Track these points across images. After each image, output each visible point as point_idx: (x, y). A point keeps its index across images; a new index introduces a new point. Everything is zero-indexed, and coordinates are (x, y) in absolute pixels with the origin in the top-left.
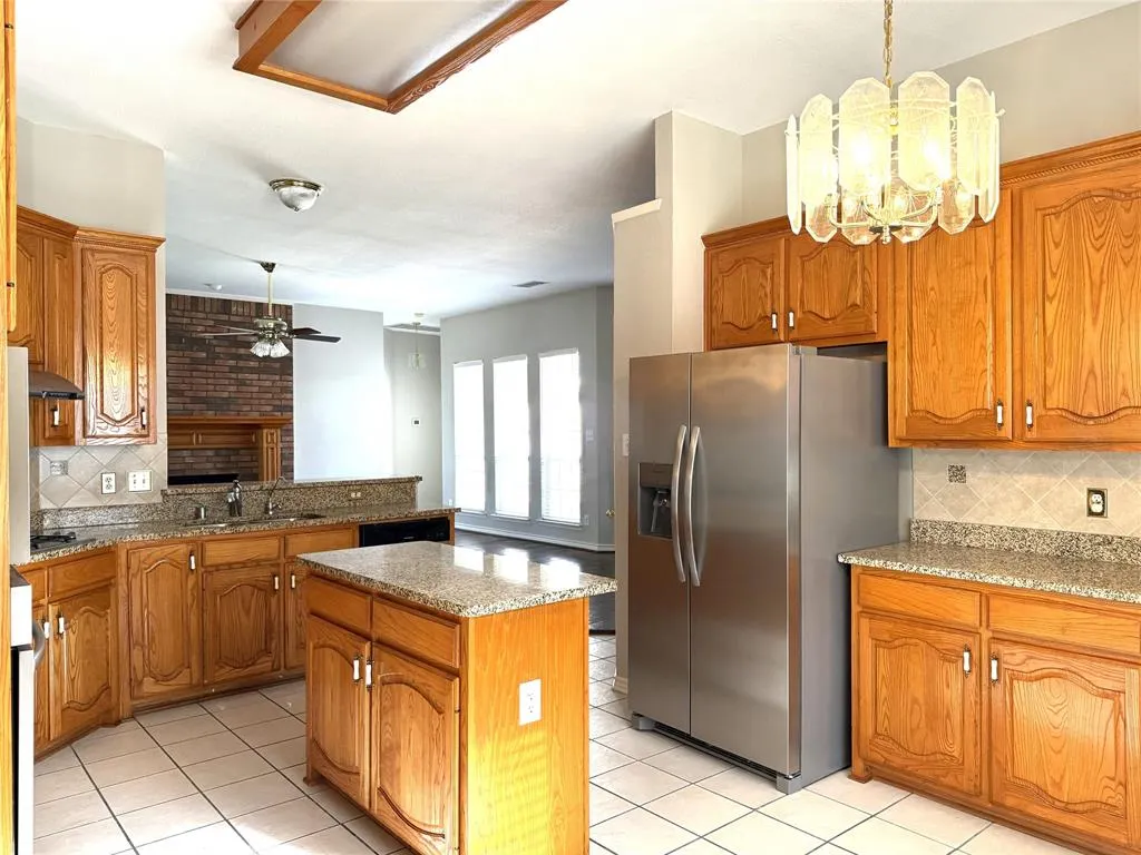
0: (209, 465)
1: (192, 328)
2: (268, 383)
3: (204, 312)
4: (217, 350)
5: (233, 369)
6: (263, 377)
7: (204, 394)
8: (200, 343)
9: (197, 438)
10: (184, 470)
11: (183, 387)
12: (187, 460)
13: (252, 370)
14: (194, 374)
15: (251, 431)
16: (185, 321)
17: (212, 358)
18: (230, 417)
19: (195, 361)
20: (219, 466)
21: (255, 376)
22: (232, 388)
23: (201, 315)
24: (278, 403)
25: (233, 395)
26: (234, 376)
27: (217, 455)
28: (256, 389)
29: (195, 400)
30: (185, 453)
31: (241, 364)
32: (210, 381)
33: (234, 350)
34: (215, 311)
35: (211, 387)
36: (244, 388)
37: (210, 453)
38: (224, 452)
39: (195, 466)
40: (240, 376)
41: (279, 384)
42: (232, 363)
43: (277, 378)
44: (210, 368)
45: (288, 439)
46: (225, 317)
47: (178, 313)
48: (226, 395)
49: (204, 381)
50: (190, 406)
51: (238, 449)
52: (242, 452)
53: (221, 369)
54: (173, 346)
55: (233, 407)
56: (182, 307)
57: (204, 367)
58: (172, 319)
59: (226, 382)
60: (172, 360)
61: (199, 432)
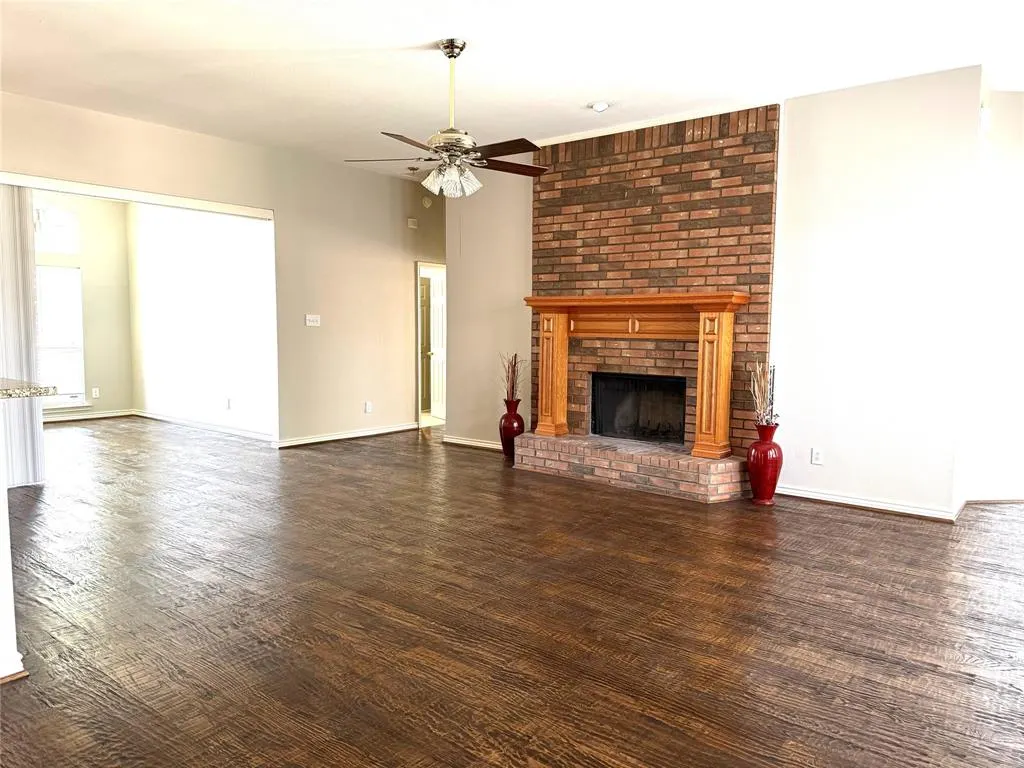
0: (650, 362)
1: (636, 175)
2: (732, 241)
3: (651, 148)
4: (666, 199)
5: (686, 226)
6: (725, 231)
7: (646, 265)
8: (646, 195)
9: (634, 324)
10: (620, 366)
12: (626, 354)
13: (709, 223)
14: (637, 238)
16: (630, 166)
17: (657, 216)
19: (639, 221)
20: (660, 363)
21: (713, 232)
22: (682, 254)
23: (647, 154)
24: (745, 270)
25: (682, 263)
26: (684, 235)
27: (658, 348)
28: (713, 252)
29: (637, 274)
30: (623, 344)
31: (695, 215)
32: (654, 245)
33: (686, 197)
34: (664, 143)
35: (655, 255)
36: (697, 252)
37: (651, 346)
38: (665, 345)
39: (633, 362)
40: (693, 234)
41: (746, 240)
42: (683, 215)
43: (746, 230)
44: (655, 228)
45: (758, 328)
46: (676, 150)
47: (620, 157)
48: (672, 264)
49: (646, 246)
50: (630, 283)
51: (685, 342)
53: (668, 227)
54: (615, 204)
55: (680, 281)
56: (625, 150)
57: (648, 228)
58: (614, 168)
59: (674, 245)
60: (613, 223)
61: (636, 316)
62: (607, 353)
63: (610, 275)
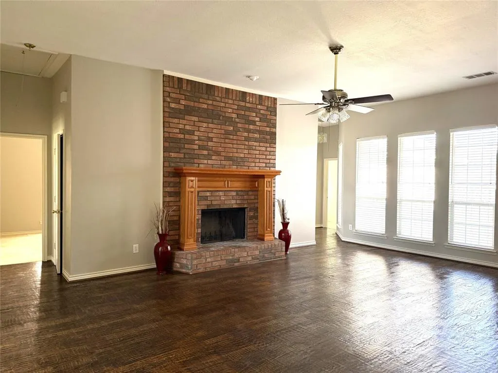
0: (233, 202)
1: (225, 110)
2: (264, 149)
3: (232, 99)
4: (239, 125)
6: (262, 144)
7: (231, 155)
8: (230, 120)
9: (228, 183)
10: (220, 205)
11: (220, 149)
12: (223, 198)
13: (256, 140)
14: (227, 141)
15: (256, 179)
16: (222, 105)
17: (236, 131)
18: (244, 170)
19: (227, 133)
21: (257, 144)
22: (246, 151)
23: (230, 101)
24: (267, 161)
25: (246, 156)
26: (247, 143)
27: (238, 195)
28: (257, 152)
29: (228, 158)
30: (221, 193)
31: (251, 135)
32: (235, 146)
33: (247, 126)
34: (238, 99)
35: (235, 150)
36: (252, 152)
37: (234, 194)
38: (241, 193)
39: (226, 202)
40: (250, 143)
41: (269, 149)
42: (246, 134)
43: (268, 145)
44: (235, 137)
46: (243, 104)
47: (218, 99)
48: (242, 155)
49: (231, 146)
50: (224, 162)
51: (248, 191)
52: (250, 193)
53: (240, 138)
54: (215, 121)
55: (246, 164)
56: (220, 95)
57: (231, 137)
58: (215, 103)
59: (243, 147)
60: (215, 131)
61: (229, 179)
62: (213, 198)
63: (214, 157)
